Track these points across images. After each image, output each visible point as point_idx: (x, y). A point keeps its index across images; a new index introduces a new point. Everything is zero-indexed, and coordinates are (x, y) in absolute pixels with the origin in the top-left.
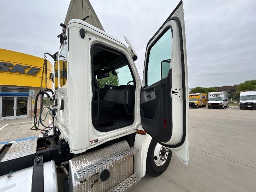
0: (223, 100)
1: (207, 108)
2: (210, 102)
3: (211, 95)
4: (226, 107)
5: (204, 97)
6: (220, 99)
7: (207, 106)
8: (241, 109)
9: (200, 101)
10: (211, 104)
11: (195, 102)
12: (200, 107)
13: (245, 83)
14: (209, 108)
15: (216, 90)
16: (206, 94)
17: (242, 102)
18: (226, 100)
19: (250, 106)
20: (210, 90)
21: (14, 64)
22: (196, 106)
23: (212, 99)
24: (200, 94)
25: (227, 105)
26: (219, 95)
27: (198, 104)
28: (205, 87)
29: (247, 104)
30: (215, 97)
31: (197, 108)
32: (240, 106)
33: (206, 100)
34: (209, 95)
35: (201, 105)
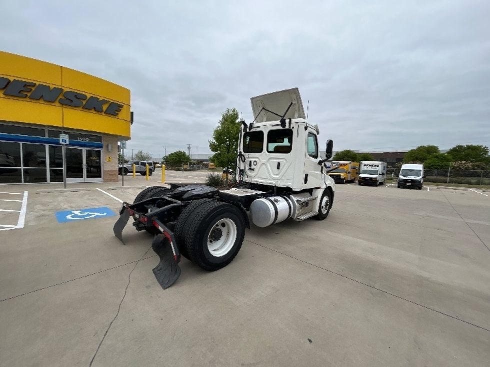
0: (379, 174)
1: (356, 184)
2: (362, 175)
3: (365, 165)
4: (382, 184)
5: (354, 168)
6: (376, 172)
7: (357, 182)
8: (399, 187)
9: (349, 173)
10: (364, 178)
11: (342, 174)
12: (348, 182)
13: (417, 149)
14: (359, 184)
15: (373, 158)
16: (359, 163)
17: (401, 177)
18: (383, 174)
19: (410, 184)
20: (364, 158)
21: (89, 96)
22: (343, 179)
23: (365, 172)
24: (350, 163)
25: (383, 181)
26: (375, 166)
27: (345, 178)
28: (358, 151)
29: (406, 181)
30: (370, 168)
31: (343, 183)
32: (398, 183)
33: (357, 173)
34: (362, 166)
35: (349, 179)
